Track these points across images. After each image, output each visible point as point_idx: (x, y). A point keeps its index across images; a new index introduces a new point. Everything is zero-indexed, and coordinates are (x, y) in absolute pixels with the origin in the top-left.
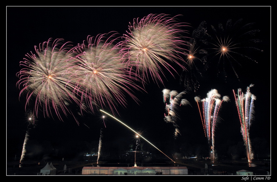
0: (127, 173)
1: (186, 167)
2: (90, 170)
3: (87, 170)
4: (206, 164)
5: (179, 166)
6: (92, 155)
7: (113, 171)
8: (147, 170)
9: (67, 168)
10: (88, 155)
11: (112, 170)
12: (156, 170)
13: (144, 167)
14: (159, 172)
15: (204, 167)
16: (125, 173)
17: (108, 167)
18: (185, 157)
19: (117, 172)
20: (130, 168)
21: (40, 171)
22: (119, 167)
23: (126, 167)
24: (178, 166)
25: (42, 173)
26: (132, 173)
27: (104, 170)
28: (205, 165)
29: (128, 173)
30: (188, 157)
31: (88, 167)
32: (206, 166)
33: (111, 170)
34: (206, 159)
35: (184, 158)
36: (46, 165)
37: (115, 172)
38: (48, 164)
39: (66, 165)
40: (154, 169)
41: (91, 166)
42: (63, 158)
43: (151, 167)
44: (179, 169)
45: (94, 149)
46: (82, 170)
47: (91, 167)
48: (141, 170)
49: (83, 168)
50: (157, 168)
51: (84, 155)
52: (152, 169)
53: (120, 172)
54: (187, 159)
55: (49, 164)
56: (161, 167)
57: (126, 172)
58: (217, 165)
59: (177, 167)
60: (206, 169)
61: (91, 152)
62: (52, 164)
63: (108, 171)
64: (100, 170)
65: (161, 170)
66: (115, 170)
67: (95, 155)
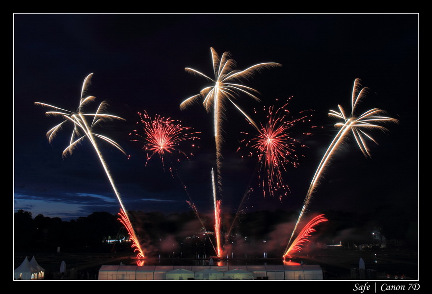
1: (319, 266)
2: (115, 273)
3: (110, 273)
4: (361, 260)
6: (120, 241)
7: (164, 276)
8: (236, 272)
9: (67, 268)
10: (111, 241)
11: (162, 272)
12: (255, 272)
13: (231, 267)
14: (262, 276)
15: (357, 266)
17: (155, 266)
18: (316, 244)
20: (201, 267)
22: (176, 267)
23: (190, 267)
24: (302, 263)
27: (146, 273)
28: (359, 261)
31: (111, 267)
32: (362, 264)
33: (159, 272)
34: (361, 249)
38: (26, 259)
39: (65, 261)
40: (251, 271)
41: (117, 263)
42: (59, 248)
43: (245, 267)
44: (304, 270)
45: (124, 228)
48: (224, 271)
49: (101, 269)
50: (257, 267)
51: (103, 242)
52: (247, 270)
53: (179, 276)
55: (29, 260)
56: (266, 266)
57: (192, 276)
60: (361, 269)
61: (118, 233)
62: (36, 259)
63: (154, 275)
64: (137, 273)
65: (265, 272)
66: (168, 271)
67: (125, 240)
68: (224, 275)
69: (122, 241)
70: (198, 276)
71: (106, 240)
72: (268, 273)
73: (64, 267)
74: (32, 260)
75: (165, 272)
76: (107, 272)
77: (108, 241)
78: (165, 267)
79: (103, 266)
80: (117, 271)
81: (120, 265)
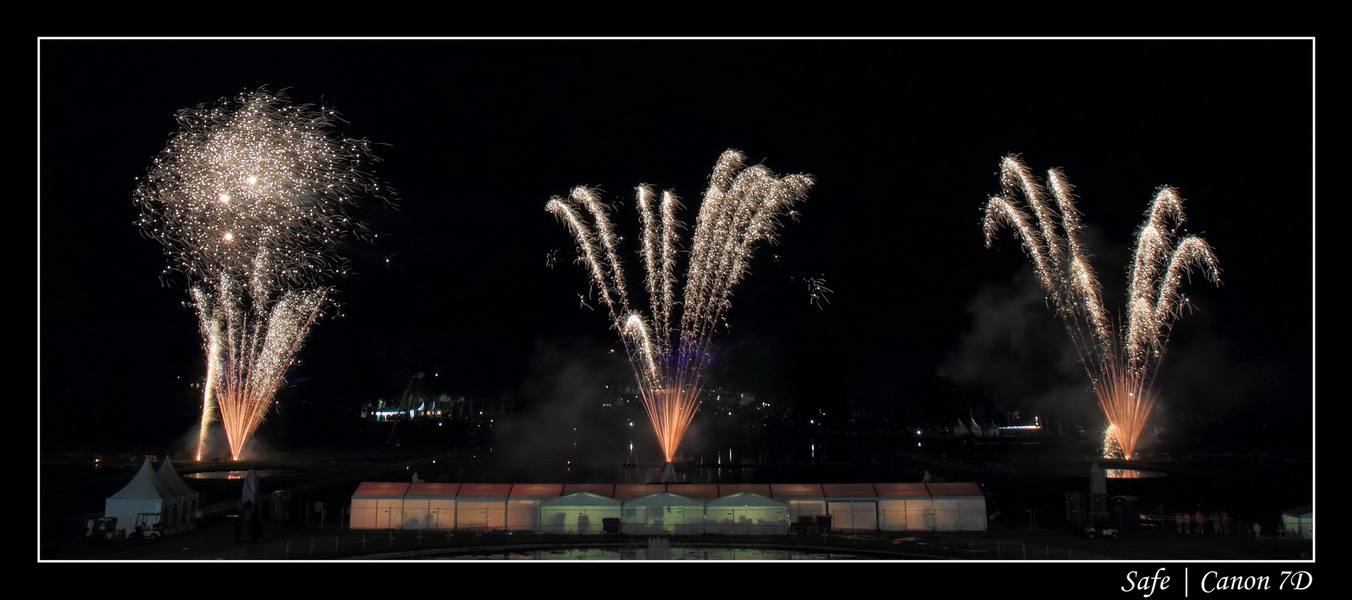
0: (616, 521)
1: (972, 486)
2: (396, 503)
3: (384, 503)
4: (1096, 470)
5: (933, 481)
6: (412, 413)
7: (535, 512)
8: (740, 503)
10: (385, 414)
11: (531, 502)
12: (793, 502)
13: (724, 487)
14: (814, 514)
16: (605, 521)
17: (509, 485)
18: (968, 425)
19: (562, 516)
20: (641, 488)
21: (102, 507)
22: (568, 487)
23: (609, 487)
24: (927, 476)
25: (114, 521)
26: (651, 522)
27: (484, 504)
29: (625, 520)
30: (985, 422)
31: (386, 486)
32: (1099, 481)
33: (522, 502)
35: (960, 429)
36: (135, 471)
37: (550, 512)
38: (146, 466)
40: (784, 499)
41: (401, 477)
43: (765, 487)
44: (931, 495)
45: (421, 376)
46: (348, 504)
47: (406, 485)
48: (706, 499)
49: (357, 492)
50: (799, 488)
51: (363, 415)
52: (771, 495)
54: (984, 439)
55: (156, 467)
56: (825, 486)
57: (613, 511)
58: (1164, 475)
59: (922, 485)
60: (1096, 496)
61: (406, 392)
62: (176, 466)
63: (506, 509)
64: (461, 504)
65: (823, 502)
66: (546, 499)
67: (425, 410)
68: (705, 511)
69: (417, 413)
70: (633, 512)
71: (370, 410)
72: (830, 504)
73: (253, 487)
74: (163, 467)
75: (539, 502)
76: (374, 501)
77: (378, 414)
78: (537, 488)
79: (363, 485)
80: (404, 496)
81: (411, 481)
